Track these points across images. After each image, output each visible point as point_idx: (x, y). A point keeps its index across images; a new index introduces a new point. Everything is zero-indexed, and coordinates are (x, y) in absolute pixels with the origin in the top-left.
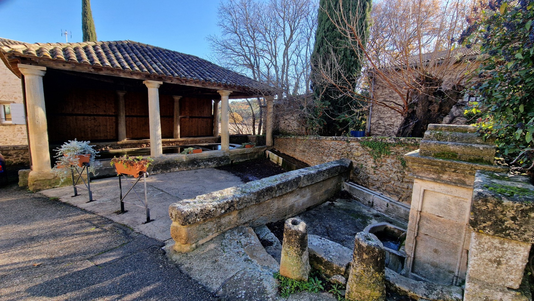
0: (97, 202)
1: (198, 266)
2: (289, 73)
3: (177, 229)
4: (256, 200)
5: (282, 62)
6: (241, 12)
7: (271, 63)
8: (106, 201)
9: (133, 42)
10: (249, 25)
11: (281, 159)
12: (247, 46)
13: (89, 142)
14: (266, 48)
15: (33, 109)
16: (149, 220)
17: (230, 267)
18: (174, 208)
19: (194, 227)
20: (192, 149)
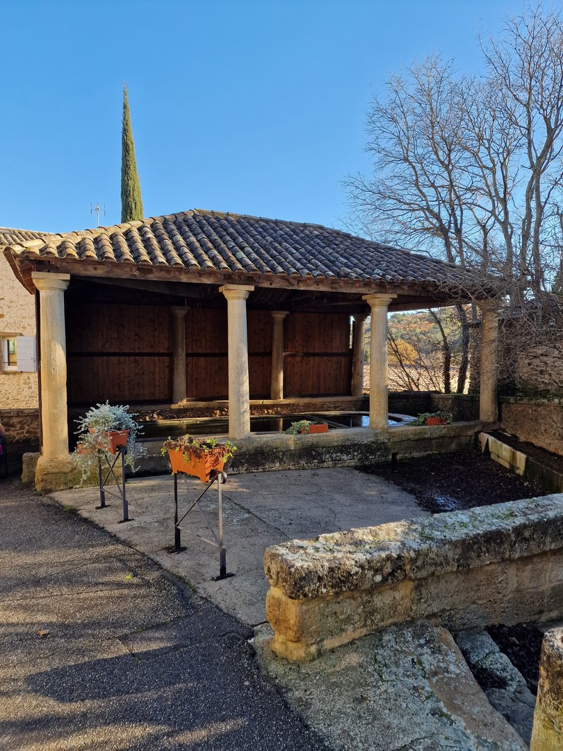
0: (135, 524)
1: (322, 700)
2: (542, 237)
3: (278, 603)
4: (458, 560)
5: (523, 212)
6: (419, 110)
7: (493, 219)
8: (150, 523)
9: (203, 212)
10: (437, 138)
11: (521, 458)
12: (433, 185)
13: (128, 406)
14: (481, 184)
15: (50, 347)
16: (224, 574)
17: (396, 722)
18: (274, 556)
19: (315, 607)
20: (306, 423)
